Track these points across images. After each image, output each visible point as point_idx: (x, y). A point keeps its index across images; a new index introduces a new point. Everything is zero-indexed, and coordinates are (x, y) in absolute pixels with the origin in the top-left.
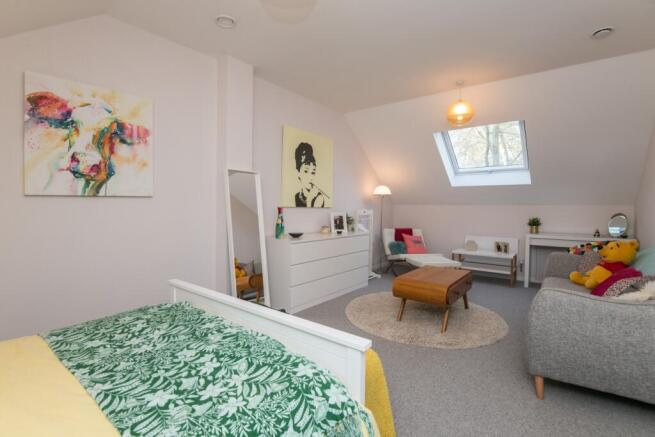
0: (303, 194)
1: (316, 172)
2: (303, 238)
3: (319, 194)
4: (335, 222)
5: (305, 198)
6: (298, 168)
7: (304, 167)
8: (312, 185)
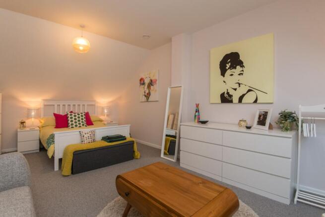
0: (228, 93)
1: (244, 73)
2: (209, 125)
3: (249, 91)
4: (259, 118)
5: (231, 96)
6: (223, 74)
7: (229, 72)
8: (239, 84)
